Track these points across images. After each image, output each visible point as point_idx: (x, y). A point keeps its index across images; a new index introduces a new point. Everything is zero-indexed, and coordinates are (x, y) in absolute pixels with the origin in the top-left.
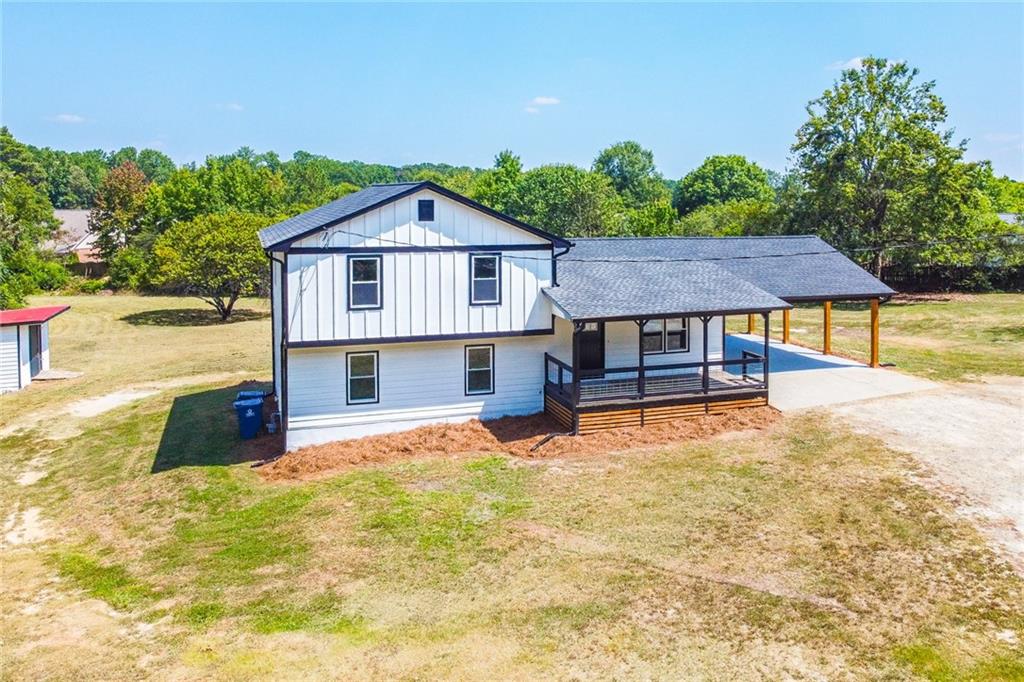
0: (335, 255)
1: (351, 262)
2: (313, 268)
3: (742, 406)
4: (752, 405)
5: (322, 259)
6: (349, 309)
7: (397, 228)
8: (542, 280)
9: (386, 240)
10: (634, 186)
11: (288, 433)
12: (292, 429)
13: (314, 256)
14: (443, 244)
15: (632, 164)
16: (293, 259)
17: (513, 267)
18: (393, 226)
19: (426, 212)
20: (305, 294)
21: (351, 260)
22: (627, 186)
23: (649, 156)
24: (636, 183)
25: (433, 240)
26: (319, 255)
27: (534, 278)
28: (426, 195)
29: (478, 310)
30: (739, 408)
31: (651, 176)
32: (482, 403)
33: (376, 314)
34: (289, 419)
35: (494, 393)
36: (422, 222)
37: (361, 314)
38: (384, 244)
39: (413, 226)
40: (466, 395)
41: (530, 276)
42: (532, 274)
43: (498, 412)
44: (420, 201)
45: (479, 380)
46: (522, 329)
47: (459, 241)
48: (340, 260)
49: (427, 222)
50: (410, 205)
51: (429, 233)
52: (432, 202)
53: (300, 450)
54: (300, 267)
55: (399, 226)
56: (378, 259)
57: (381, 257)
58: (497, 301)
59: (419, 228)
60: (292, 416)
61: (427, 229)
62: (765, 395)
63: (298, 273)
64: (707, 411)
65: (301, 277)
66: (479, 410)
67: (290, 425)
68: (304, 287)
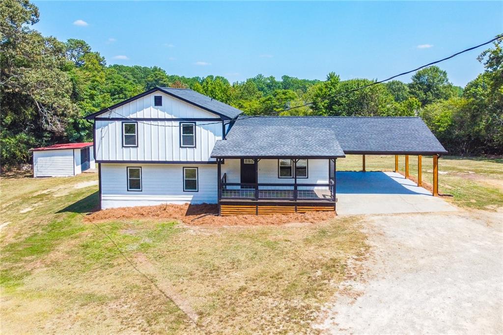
0: (116, 121)
1: (124, 125)
2: (107, 127)
3: (318, 210)
4: (324, 210)
5: (111, 123)
6: (123, 146)
7: (144, 110)
8: (218, 136)
9: (139, 115)
10: (434, 90)
11: (102, 201)
12: (104, 200)
13: (107, 122)
14: (167, 117)
15: (434, 78)
16: (98, 123)
17: (202, 130)
18: (142, 109)
19: (158, 102)
20: (103, 139)
21: (124, 124)
22: (429, 90)
23: (445, 73)
24: (435, 89)
25: (162, 115)
26: (110, 121)
27: (213, 135)
28: (158, 94)
29: (185, 150)
30: (317, 211)
31: (446, 84)
32: (192, 196)
33: (135, 149)
34: (102, 195)
35: (198, 191)
36: (156, 107)
37: (128, 149)
38: (138, 117)
39: (152, 109)
40: (184, 191)
41: (211, 134)
42: (212, 133)
43: (201, 201)
44: (155, 96)
45: (190, 185)
46: (207, 161)
47: (174, 116)
48: (119, 123)
49: (159, 107)
50: (150, 98)
51: (159, 112)
52: (161, 97)
53: (106, 209)
54: (101, 127)
55: (145, 108)
56: (136, 124)
57: (137, 123)
58: (194, 146)
59: (155, 110)
60: (104, 194)
61: (159, 110)
62: (334, 205)
63: (101, 129)
64: (296, 210)
65: (101, 131)
66: (191, 199)
67: (102, 198)
68: (103, 136)
